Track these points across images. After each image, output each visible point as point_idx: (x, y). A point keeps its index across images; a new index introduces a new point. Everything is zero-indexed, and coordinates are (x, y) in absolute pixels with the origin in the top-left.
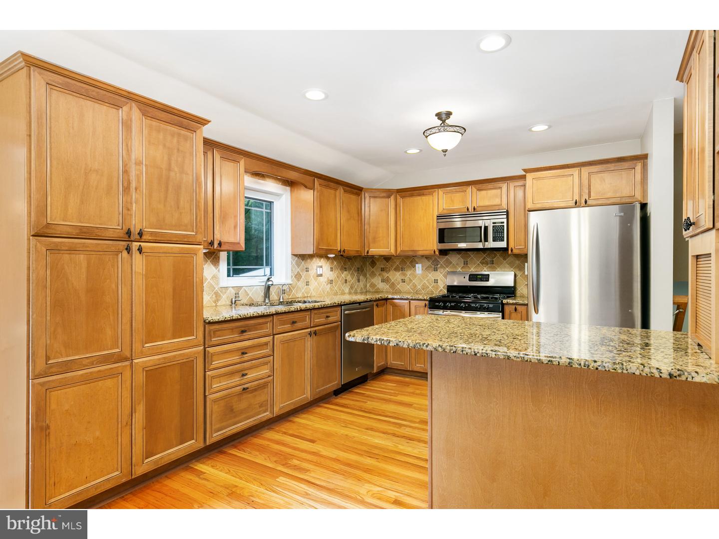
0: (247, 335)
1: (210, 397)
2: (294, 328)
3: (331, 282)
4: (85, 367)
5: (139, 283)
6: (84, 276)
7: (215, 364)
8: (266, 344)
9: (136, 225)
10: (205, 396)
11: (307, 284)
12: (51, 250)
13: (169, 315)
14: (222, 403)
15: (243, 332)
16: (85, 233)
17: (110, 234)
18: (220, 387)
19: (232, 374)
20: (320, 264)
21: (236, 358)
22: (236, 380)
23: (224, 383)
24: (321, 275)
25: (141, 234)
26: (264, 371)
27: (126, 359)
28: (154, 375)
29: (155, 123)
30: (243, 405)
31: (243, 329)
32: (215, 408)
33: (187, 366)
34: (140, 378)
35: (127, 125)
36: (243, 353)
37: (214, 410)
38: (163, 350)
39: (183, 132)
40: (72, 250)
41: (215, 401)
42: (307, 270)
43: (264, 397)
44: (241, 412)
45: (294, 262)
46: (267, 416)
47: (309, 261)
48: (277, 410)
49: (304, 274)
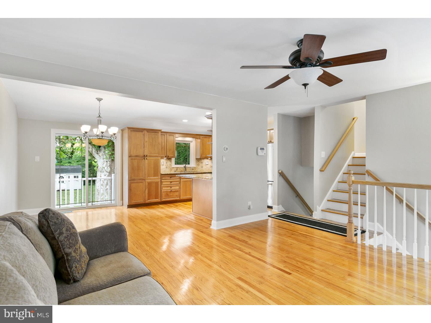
0: (172, 178)
1: (162, 191)
4: (137, 180)
5: (146, 165)
6: (137, 164)
7: (163, 184)
8: (178, 181)
9: (146, 154)
10: (161, 191)
11: (202, 167)
12: (132, 159)
13: (153, 172)
14: (165, 193)
15: (171, 177)
16: (136, 156)
17: (140, 156)
18: (164, 189)
19: (168, 187)
20: (207, 161)
21: (169, 183)
22: (169, 188)
23: (166, 188)
24: (208, 165)
25: (147, 156)
26: (178, 188)
27: (144, 180)
28: (149, 184)
29: (149, 133)
30: (171, 194)
32: (164, 193)
33: (157, 183)
34: (147, 184)
35: (144, 135)
36: (171, 182)
37: (163, 194)
38: (151, 179)
39: (156, 133)
40: (135, 159)
41: (163, 192)
42: (202, 163)
43: (177, 194)
44: (171, 196)
45: (197, 161)
46: (178, 198)
47: (203, 160)
48: (181, 198)
49: (200, 164)
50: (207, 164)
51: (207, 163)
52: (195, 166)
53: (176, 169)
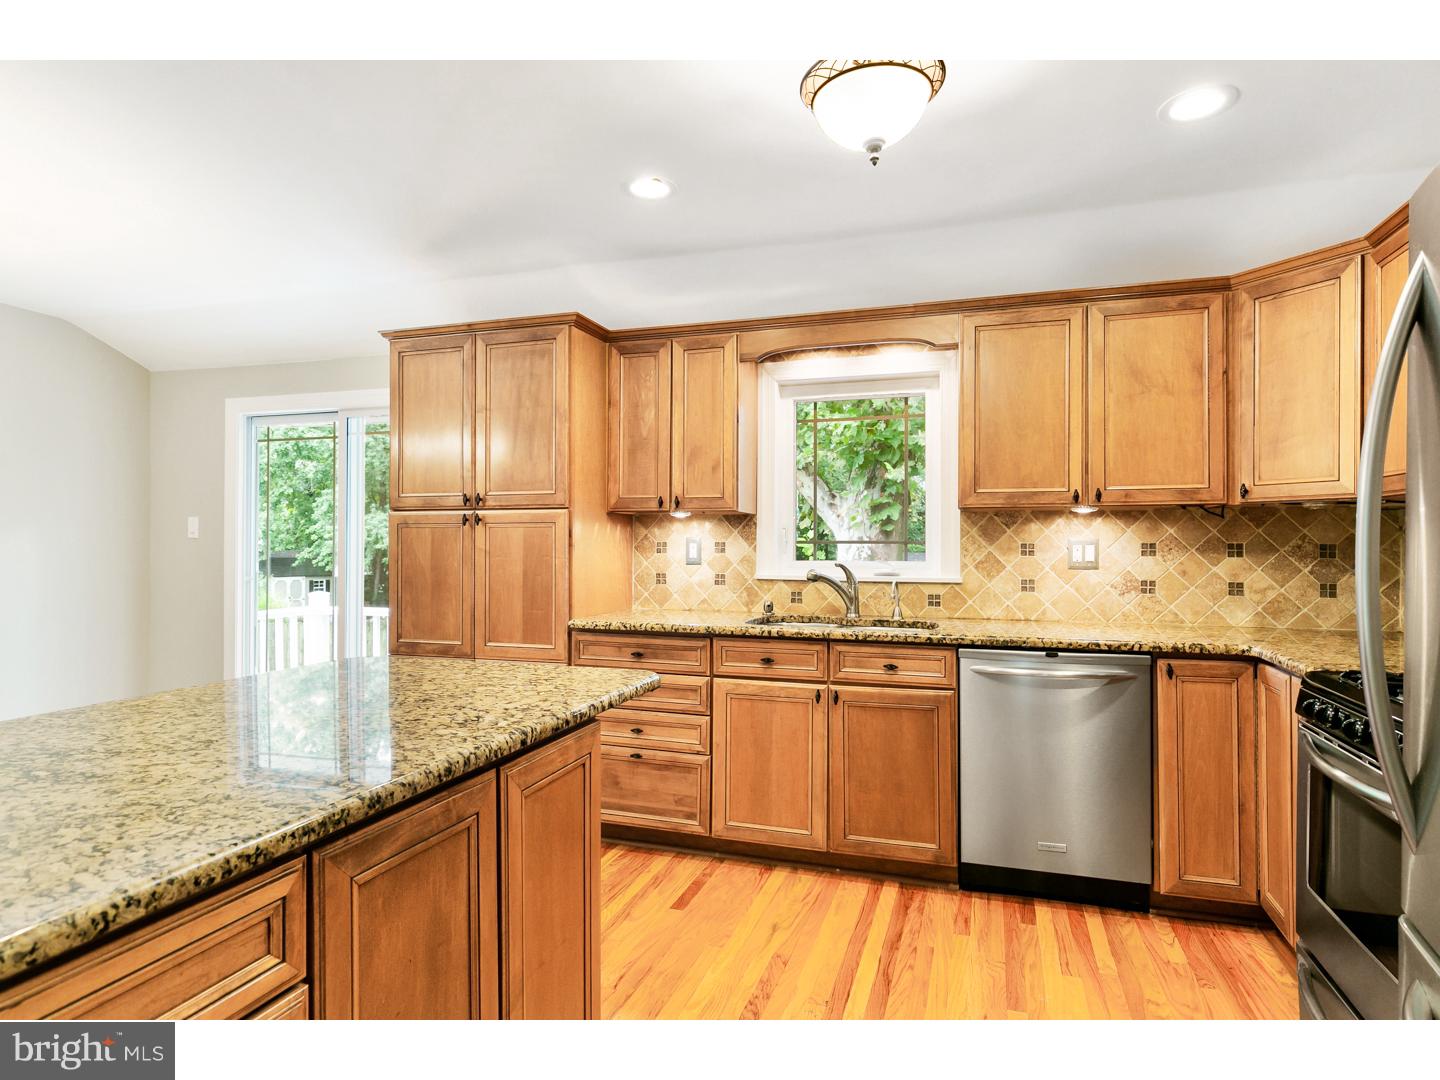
0: (647, 663)
2: (770, 673)
3: (1147, 587)
5: (481, 563)
6: (429, 552)
8: (694, 690)
9: (477, 489)
11: (1027, 586)
12: (402, 524)
13: (519, 608)
15: (638, 655)
16: (427, 504)
17: (448, 504)
19: (617, 722)
20: (1087, 534)
22: (621, 735)
24: (1090, 566)
25: (480, 500)
26: (689, 739)
29: (501, 349)
31: (641, 651)
35: (471, 364)
38: (509, 655)
40: (417, 523)
42: (1027, 550)
43: (687, 787)
44: (636, 794)
45: (974, 531)
46: (694, 827)
47: (1035, 527)
48: (719, 829)
49: (1013, 561)
50: (1077, 557)
51: (1083, 554)
52: (954, 576)
53: (787, 589)
